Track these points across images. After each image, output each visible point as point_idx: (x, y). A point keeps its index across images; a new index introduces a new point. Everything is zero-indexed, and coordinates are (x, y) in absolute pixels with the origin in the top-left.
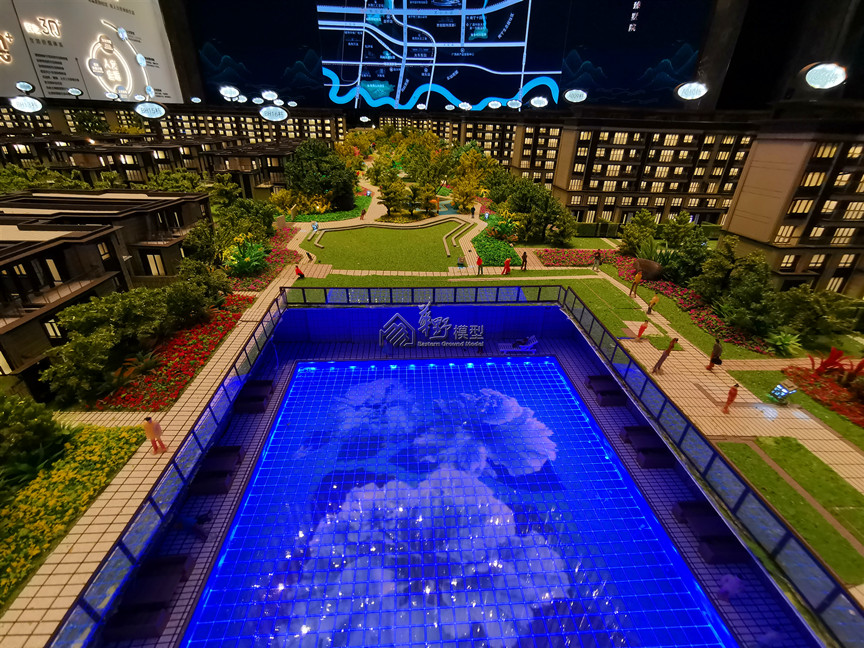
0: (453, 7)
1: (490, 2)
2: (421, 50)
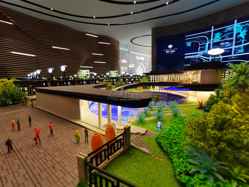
0: (229, 47)
1: (245, 42)
2: (216, 59)
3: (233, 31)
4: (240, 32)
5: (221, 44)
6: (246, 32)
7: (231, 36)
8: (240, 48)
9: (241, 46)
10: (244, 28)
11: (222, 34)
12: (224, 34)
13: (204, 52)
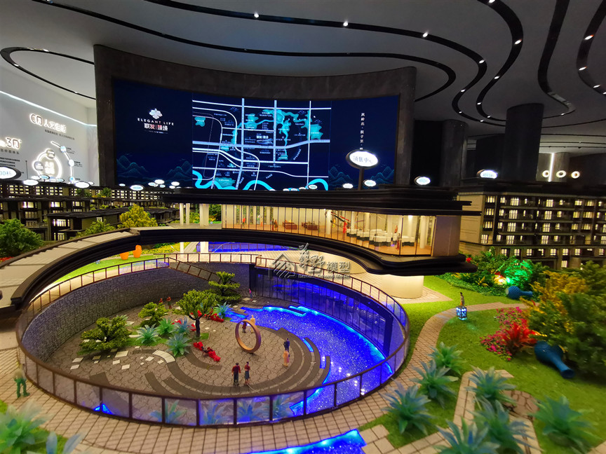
0: (269, 145)
1: (289, 143)
2: (251, 164)
3: (272, 119)
4: (282, 123)
5: (258, 137)
6: (290, 127)
7: (270, 126)
8: (282, 151)
9: (285, 148)
10: (287, 118)
11: (257, 118)
12: (261, 119)
13: (231, 145)
